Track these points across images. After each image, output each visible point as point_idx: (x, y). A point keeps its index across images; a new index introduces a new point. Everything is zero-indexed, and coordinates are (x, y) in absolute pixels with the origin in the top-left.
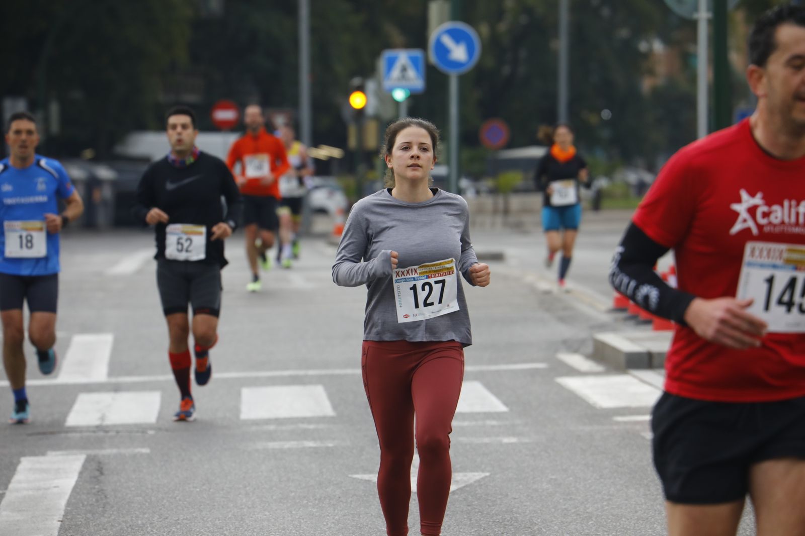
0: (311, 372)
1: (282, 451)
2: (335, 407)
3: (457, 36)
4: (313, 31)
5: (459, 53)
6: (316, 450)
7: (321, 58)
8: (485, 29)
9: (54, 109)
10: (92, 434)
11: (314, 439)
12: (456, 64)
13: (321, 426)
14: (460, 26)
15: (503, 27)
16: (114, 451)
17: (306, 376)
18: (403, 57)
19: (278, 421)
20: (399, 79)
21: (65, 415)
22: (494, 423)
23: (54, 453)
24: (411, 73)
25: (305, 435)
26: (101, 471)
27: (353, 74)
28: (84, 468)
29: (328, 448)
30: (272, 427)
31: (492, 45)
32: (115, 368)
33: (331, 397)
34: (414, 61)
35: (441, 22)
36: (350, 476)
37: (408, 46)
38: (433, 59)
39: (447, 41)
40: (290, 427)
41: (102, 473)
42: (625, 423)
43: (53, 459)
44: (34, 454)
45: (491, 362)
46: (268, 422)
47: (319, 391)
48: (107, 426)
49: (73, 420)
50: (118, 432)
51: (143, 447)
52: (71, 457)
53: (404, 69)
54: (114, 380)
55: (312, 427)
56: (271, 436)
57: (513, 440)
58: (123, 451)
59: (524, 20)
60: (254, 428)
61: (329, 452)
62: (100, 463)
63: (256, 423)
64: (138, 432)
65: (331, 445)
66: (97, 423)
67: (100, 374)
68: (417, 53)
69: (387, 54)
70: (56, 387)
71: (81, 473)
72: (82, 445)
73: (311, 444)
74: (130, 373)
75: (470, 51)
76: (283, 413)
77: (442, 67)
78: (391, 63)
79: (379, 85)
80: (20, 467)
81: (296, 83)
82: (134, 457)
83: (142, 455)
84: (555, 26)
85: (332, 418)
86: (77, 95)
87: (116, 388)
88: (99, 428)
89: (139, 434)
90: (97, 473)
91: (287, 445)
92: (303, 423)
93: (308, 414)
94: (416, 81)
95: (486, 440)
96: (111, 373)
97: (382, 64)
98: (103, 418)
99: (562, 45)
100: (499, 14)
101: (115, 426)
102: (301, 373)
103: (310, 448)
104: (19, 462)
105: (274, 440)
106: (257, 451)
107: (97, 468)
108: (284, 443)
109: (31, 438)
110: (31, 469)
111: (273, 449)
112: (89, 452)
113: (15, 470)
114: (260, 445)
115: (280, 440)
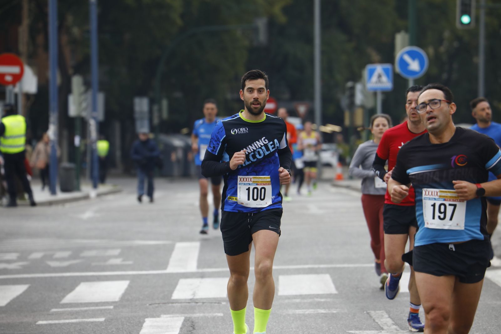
0: (322, 266)
1: (304, 315)
2: (337, 288)
3: (413, 55)
4: (323, 53)
5: (414, 66)
6: (325, 316)
7: (328, 70)
8: (431, 50)
9: (165, 103)
10: (188, 304)
11: (324, 308)
12: (413, 73)
13: (329, 300)
14: (415, 49)
15: (442, 49)
16: (202, 315)
17: (319, 268)
18: (379, 68)
19: (301, 297)
20: (376, 83)
21: (172, 292)
23: (165, 316)
24: (384, 79)
25: (318, 305)
26: (193, 327)
27: (348, 80)
28: (183, 325)
29: (333, 314)
30: (298, 301)
31: (435, 60)
32: (201, 263)
33: (334, 282)
34: (386, 71)
35: (403, 47)
36: (347, 331)
37: (382, 62)
38: (398, 69)
39: (407, 58)
40: (310, 300)
41: (194, 329)
43: (164, 319)
44: (153, 316)
46: (295, 297)
47: (327, 277)
48: (197, 299)
49: (176, 296)
50: (203, 303)
51: (219, 312)
52: (175, 318)
53: (380, 76)
54: (200, 270)
55: (323, 300)
56: (297, 306)
58: (207, 315)
59: (456, 44)
60: (287, 301)
61: (334, 316)
62: (193, 322)
63: (288, 297)
64: (215, 303)
65: (335, 312)
66: (191, 297)
67: (192, 267)
68: (388, 66)
69: (369, 67)
70: (166, 275)
71: (181, 328)
72: (182, 311)
73: (323, 311)
74: (210, 266)
75: (422, 65)
76: (305, 292)
77: (404, 75)
78: (372, 72)
79: (364, 86)
80: (145, 325)
81: (312, 86)
82: (214, 318)
83: (218, 317)
84: (477, 48)
85: (336, 294)
86: (178, 95)
87: (202, 276)
88: (192, 301)
89: (217, 304)
90: (191, 329)
91: (308, 312)
92: (317, 298)
93: (321, 292)
94: (387, 83)
96: (199, 266)
97: (366, 73)
98: (194, 294)
99: (480, 60)
100: (440, 41)
101: (202, 299)
102: (316, 266)
103: (322, 313)
104: (144, 321)
105: (299, 308)
106: (289, 315)
107: (191, 325)
108: (305, 310)
109: (151, 307)
110: (151, 326)
111: (299, 314)
112: (186, 315)
113: (142, 326)
114: (291, 312)
115: (303, 309)
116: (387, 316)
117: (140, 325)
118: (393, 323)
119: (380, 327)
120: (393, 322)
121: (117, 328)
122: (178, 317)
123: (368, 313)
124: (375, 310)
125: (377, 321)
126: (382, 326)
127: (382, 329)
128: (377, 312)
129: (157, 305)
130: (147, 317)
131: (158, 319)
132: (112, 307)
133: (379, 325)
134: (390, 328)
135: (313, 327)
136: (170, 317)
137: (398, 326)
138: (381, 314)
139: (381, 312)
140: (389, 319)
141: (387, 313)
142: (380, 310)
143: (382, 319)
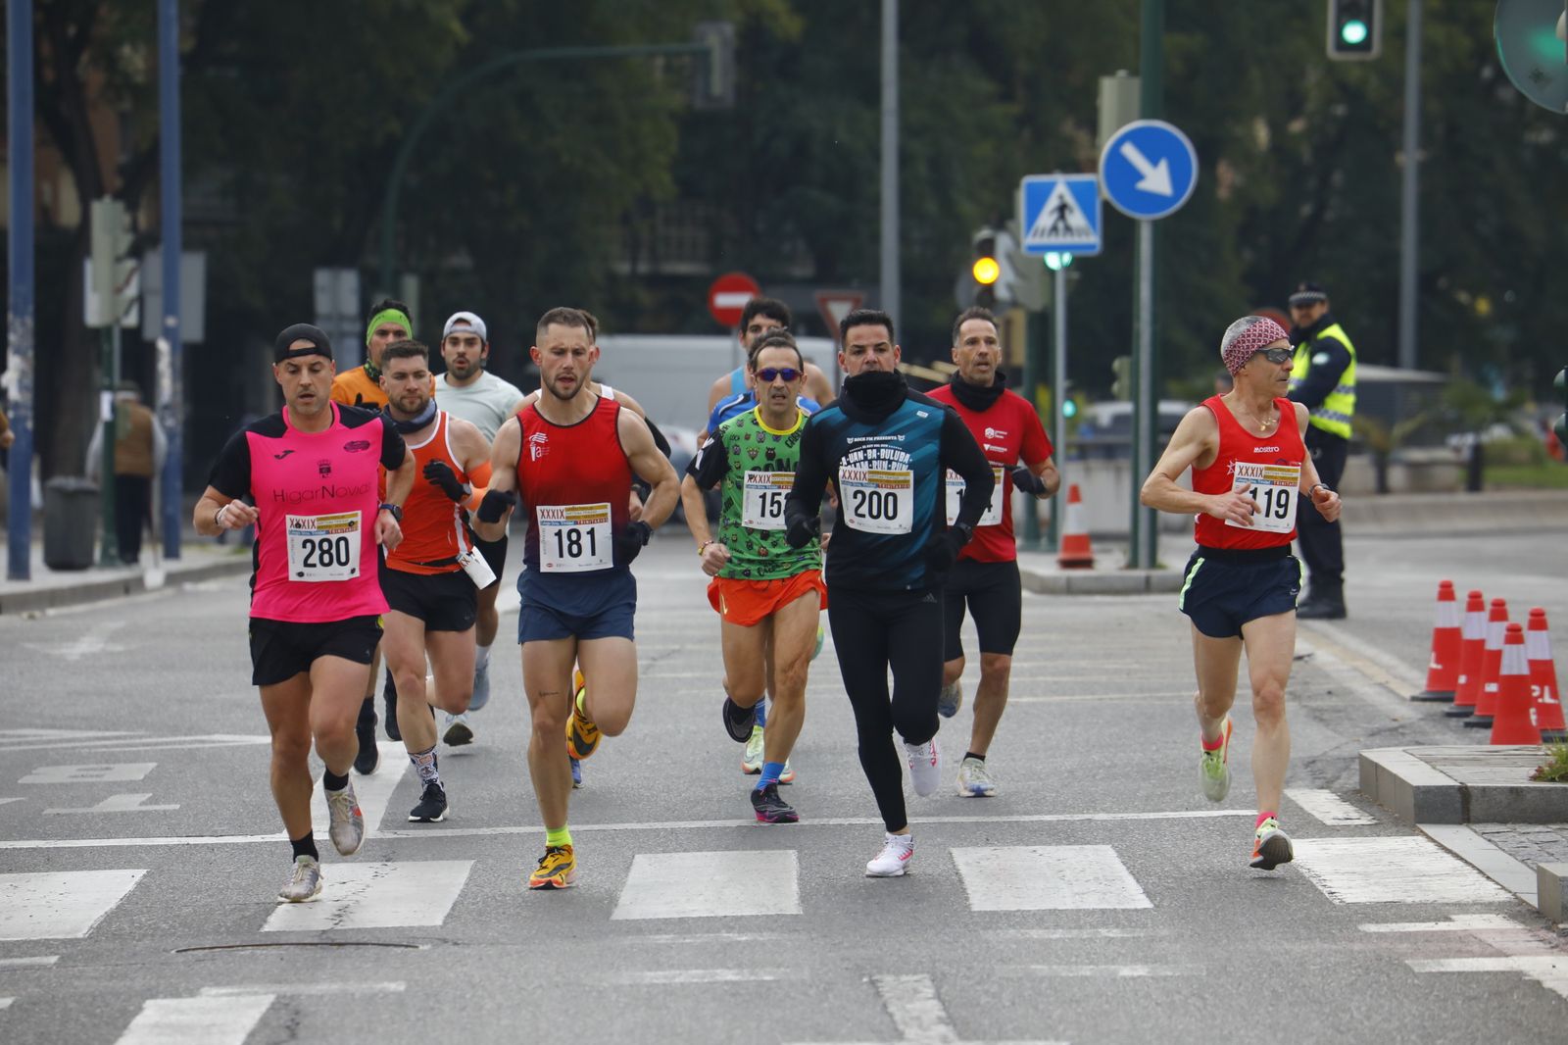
1: (667, 990)
2: (805, 896)
6: (733, 990)
11: (739, 966)
13: (766, 936)
16: (335, 987)
19: (681, 925)
22: (1115, 933)
23: (214, 991)
25: (725, 955)
26: (293, 1030)
28: (264, 1022)
29: (761, 983)
30: (665, 939)
33: (804, 876)
40: (704, 939)
41: (294, 1036)
42: (1381, 936)
43: (208, 1002)
44: (174, 993)
45: (1149, 804)
46: (660, 926)
47: (787, 860)
49: (279, 919)
51: (395, 980)
52: (244, 1000)
54: (388, 835)
55: (745, 938)
56: (656, 959)
57: (1141, 971)
58: (352, 987)
61: (761, 991)
62: (296, 1012)
63: (638, 928)
64: (396, 945)
65: (768, 978)
66: (327, 925)
71: (254, 1031)
72: (277, 973)
73: (730, 975)
76: (699, 909)
80: (139, 1019)
82: (370, 999)
83: (386, 995)
85: (793, 918)
87: (391, 852)
88: (326, 937)
89: (401, 950)
90: (285, 1035)
91: (682, 977)
92: (730, 929)
93: (749, 911)
95: (1086, 971)
96: (388, 821)
98: (341, 915)
101: (361, 931)
103: (726, 982)
104: (139, 1009)
105: (659, 966)
106: (617, 989)
107: (289, 1023)
108: (676, 973)
109: (181, 958)
110: (156, 1025)
111: (652, 985)
112: (286, 989)
113: (125, 1026)
114: (626, 978)
115: (672, 967)
116: (930, 992)
117: (121, 1020)
118: (939, 1018)
119: (896, 1030)
120: (943, 1014)
121: (42, 1033)
122: (256, 993)
123: (873, 983)
124: (898, 972)
125: (891, 1009)
126: (901, 1027)
127: (900, 1037)
128: (904, 978)
129: (200, 953)
130: (153, 996)
131: (185, 1003)
132: (53, 959)
133: (894, 1022)
134: (928, 1034)
135: (680, 1030)
136: (231, 995)
137: (955, 1026)
138: (916, 985)
139: (916, 978)
140: (935, 1002)
141: (933, 981)
142: (915, 973)
143: (911, 1001)
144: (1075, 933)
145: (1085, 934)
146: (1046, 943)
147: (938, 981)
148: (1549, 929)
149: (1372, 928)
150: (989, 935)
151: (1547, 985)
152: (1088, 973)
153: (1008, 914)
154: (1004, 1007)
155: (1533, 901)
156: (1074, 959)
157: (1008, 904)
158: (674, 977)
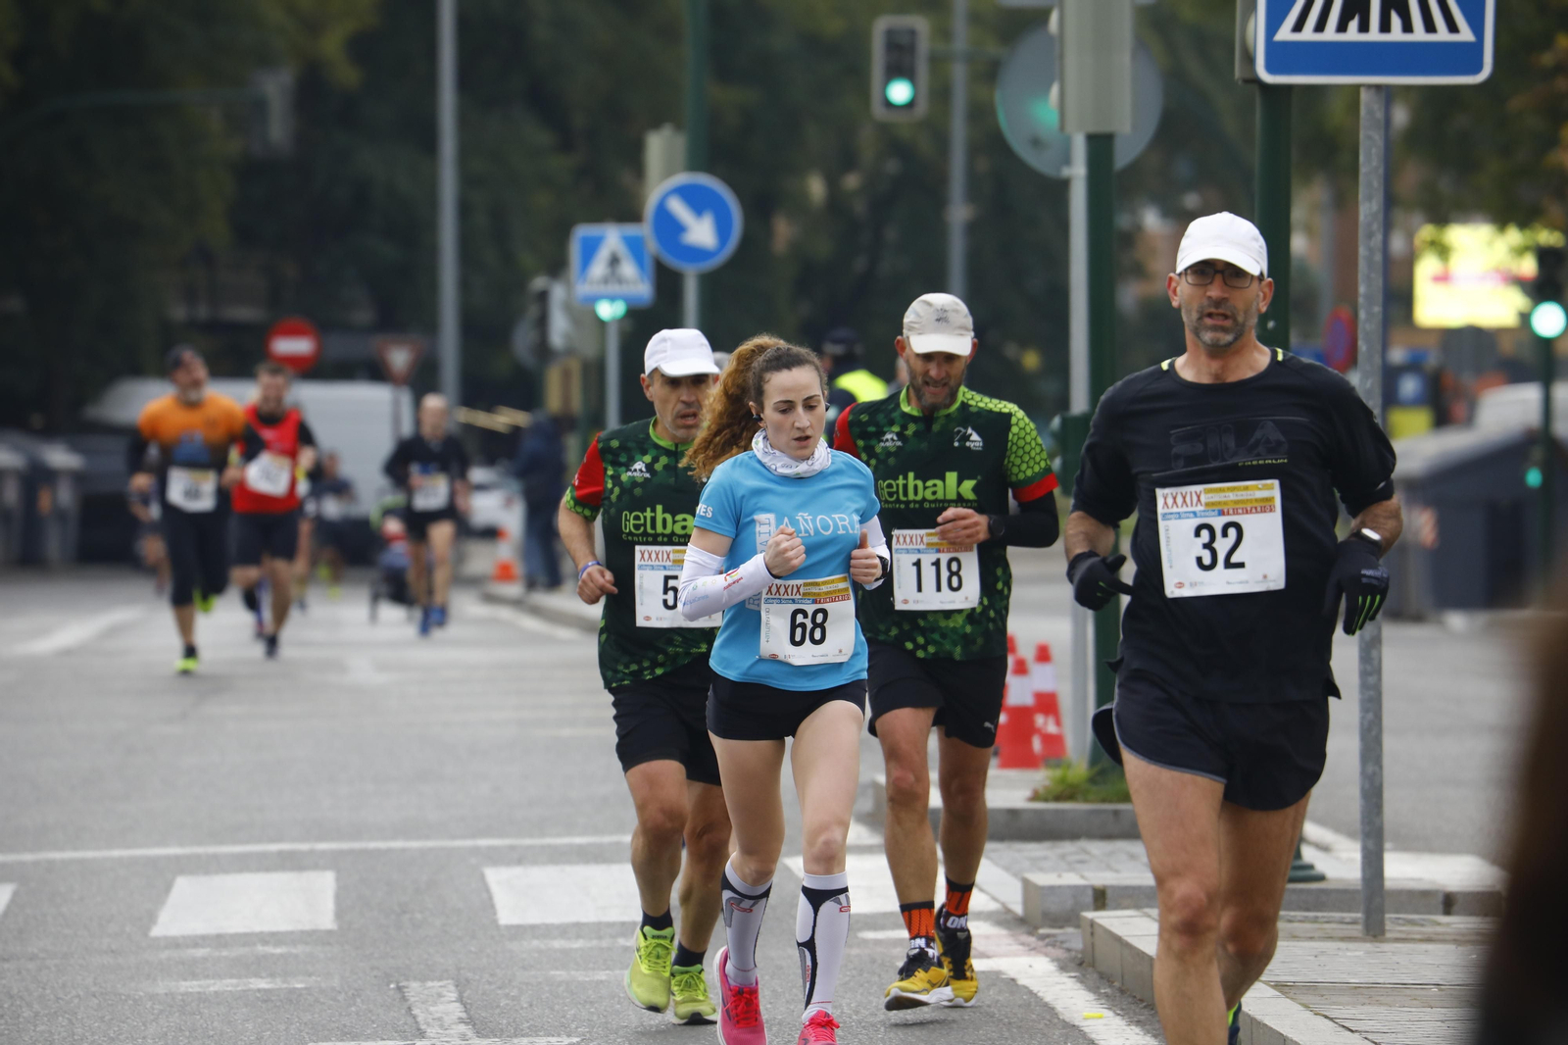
0: (323, 844)
1: (201, 997)
2: (340, 913)
6: (266, 995)
11: (272, 975)
13: (299, 951)
17: (311, 853)
19: (220, 940)
25: (259, 966)
29: (293, 991)
30: (200, 952)
33: (341, 894)
40: (239, 951)
42: (877, 942)
46: (198, 941)
47: (323, 883)
55: (279, 950)
56: (191, 970)
60: (166, 953)
61: (291, 997)
63: (176, 943)
65: (300, 985)
73: (263, 984)
76: (237, 926)
85: (327, 933)
91: (217, 986)
92: (266, 943)
93: (286, 927)
95: (602, 976)
102: (304, 846)
103: (258, 990)
105: (194, 976)
106: (152, 997)
108: (208, 982)
111: (187, 994)
114: (161, 987)
115: (207, 977)
116: (453, 996)
118: (460, 1018)
119: (419, 1029)
120: (464, 1015)
123: (399, 989)
124: (424, 979)
125: (416, 1011)
126: (423, 1027)
127: (422, 1035)
128: (430, 984)
133: (417, 1022)
134: (447, 1032)
135: (211, 1033)
137: (474, 1025)
138: (440, 990)
139: (441, 983)
140: (457, 1005)
141: (457, 986)
142: (440, 980)
143: (435, 1004)
144: (594, 943)
145: (605, 944)
146: (565, 952)
147: (461, 985)
148: (1030, 934)
149: (870, 935)
150: (514, 946)
151: (1021, 982)
152: (604, 978)
153: (533, 928)
154: (522, 1008)
155: (1018, 909)
156: (591, 965)
157: (533, 918)
158: (208, 986)
